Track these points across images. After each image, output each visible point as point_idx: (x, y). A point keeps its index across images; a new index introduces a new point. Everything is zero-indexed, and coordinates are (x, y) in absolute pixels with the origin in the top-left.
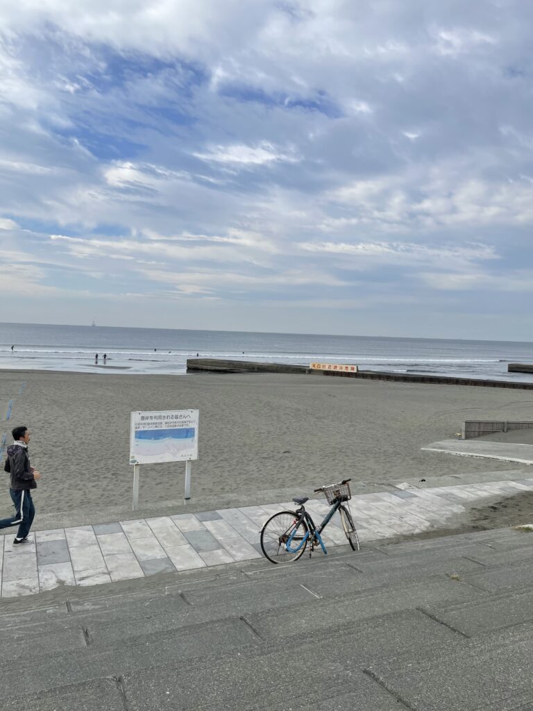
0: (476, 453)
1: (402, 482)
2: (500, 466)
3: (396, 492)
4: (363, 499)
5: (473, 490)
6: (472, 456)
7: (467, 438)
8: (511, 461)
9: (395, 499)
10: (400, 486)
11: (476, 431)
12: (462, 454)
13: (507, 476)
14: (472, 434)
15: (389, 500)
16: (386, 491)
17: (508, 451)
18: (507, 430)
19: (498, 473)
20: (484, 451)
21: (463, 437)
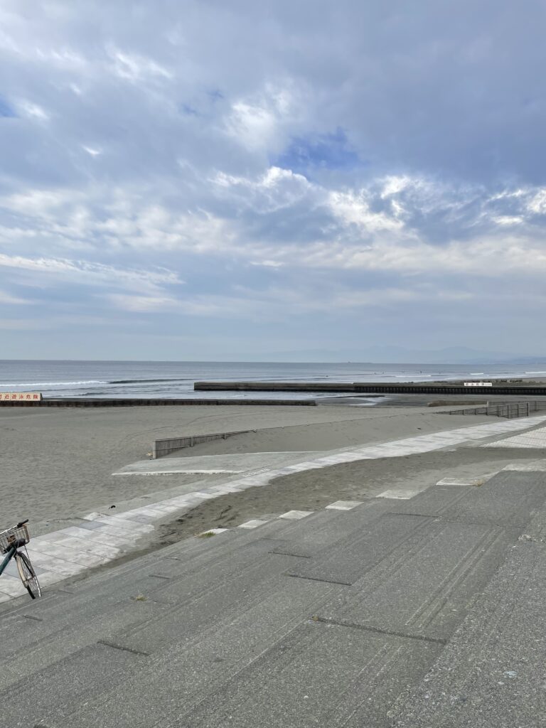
0: (166, 470)
1: (90, 513)
2: (187, 479)
3: (84, 525)
4: (45, 540)
5: (162, 507)
6: (162, 474)
7: (157, 458)
8: (197, 473)
9: (83, 532)
10: (89, 517)
11: (166, 449)
12: (152, 473)
13: (192, 488)
14: (162, 452)
15: (76, 535)
16: (73, 525)
17: (194, 464)
18: (194, 445)
19: (185, 487)
20: (173, 467)
21: (154, 457)
